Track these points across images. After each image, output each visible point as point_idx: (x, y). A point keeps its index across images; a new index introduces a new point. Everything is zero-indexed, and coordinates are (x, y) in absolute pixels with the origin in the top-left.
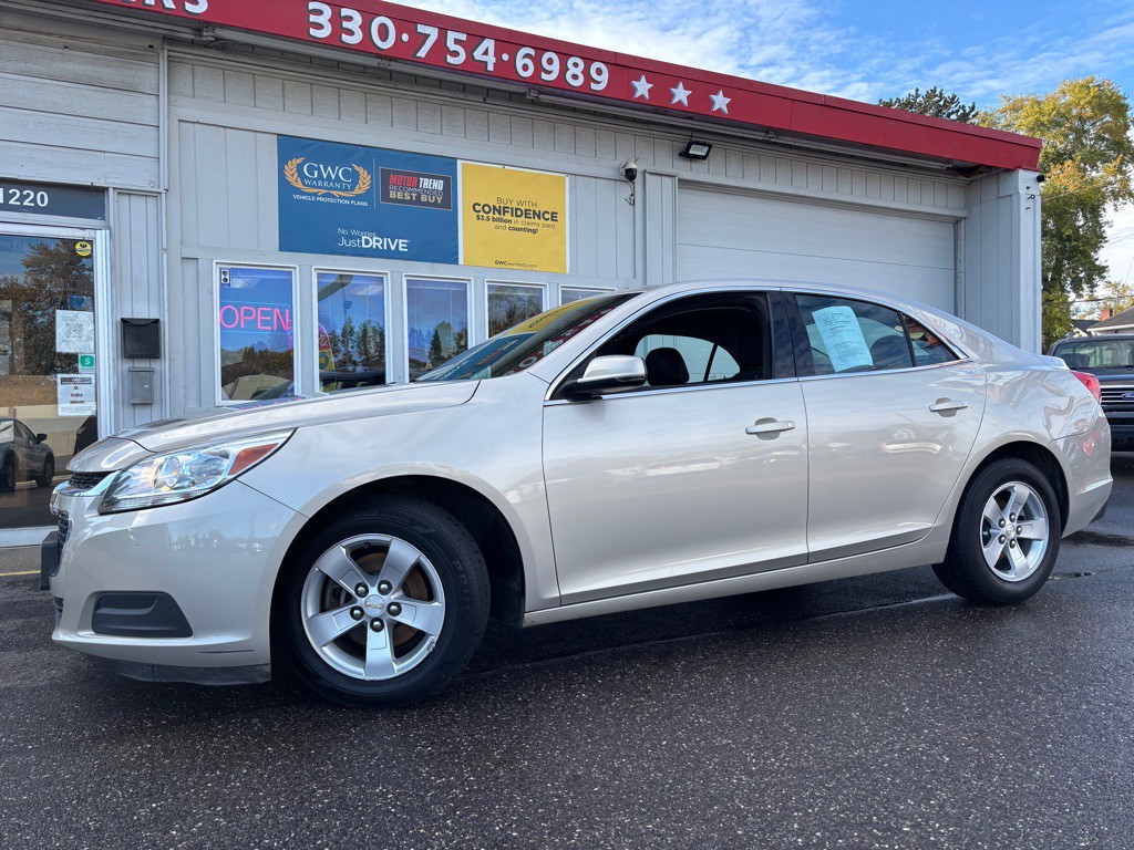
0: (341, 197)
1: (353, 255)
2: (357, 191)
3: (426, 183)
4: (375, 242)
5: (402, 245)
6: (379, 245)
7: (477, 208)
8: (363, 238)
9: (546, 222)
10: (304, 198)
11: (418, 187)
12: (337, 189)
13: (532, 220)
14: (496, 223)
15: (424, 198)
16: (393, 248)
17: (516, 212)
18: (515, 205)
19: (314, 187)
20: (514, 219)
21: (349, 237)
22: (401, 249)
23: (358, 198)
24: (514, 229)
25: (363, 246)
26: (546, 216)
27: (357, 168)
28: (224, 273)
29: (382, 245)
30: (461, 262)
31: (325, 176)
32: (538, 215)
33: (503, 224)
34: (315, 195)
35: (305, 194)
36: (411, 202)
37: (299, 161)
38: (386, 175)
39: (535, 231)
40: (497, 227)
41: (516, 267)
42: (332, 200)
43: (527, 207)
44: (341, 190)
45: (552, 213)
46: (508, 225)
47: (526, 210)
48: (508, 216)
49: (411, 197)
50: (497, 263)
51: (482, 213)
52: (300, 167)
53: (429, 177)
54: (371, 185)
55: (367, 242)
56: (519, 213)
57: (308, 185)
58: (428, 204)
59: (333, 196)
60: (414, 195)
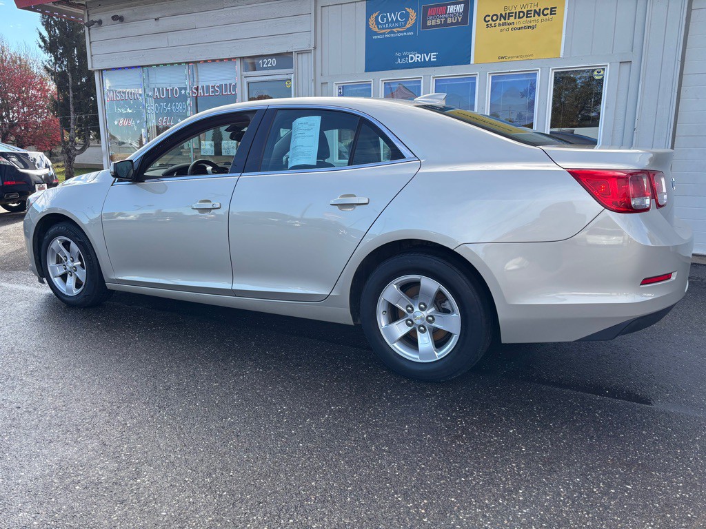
0: (399, 32)
1: (403, 69)
2: (408, 26)
3: (451, 9)
4: (417, 58)
5: (433, 56)
6: (419, 59)
7: (487, 19)
8: (410, 56)
9: (545, 17)
10: (379, 37)
11: (446, 13)
12: (397, 27)
13: (533, 18)
14: (502, 27)
15: (449, 21)
16: (427, 60)
17: (518, 15)
18: (518, 9)
19: (384, 29)
20: (515, 21)
21: (401, 57)
22: (432, 60)
23: (408, 30)
24: (516, 29)
25: (410, 61)
26: (546, 12)
27: (408, 10)
28: (340, 89)
29: (421, 59)
30: (472, 62)
31: (390, 20)
32: (537, 13)
33: (506, 27)
34: (384, 34)
35: (379, 34)
36: (441, 25)
37: (377, 14)
38: (425, 10)
39: (533, 27)
40: (502, 30)
41: (514, 59)
42: (393, 35)
43: (529, 9)
44: (399, 27)
45: (552, 8)
46: (511, 27)
47: (528, 11)
48: (512, 19)
49: (441, 21)
50: (499, 58)
51: (491, 22)
52: (377, 18)
53: (453, 4)
54: (416, 19)
55: (412, 58)
56: (521, 15)
57: (381, 29)
58: (452, 24)
59: (394, 32)
60: (443, 20)
